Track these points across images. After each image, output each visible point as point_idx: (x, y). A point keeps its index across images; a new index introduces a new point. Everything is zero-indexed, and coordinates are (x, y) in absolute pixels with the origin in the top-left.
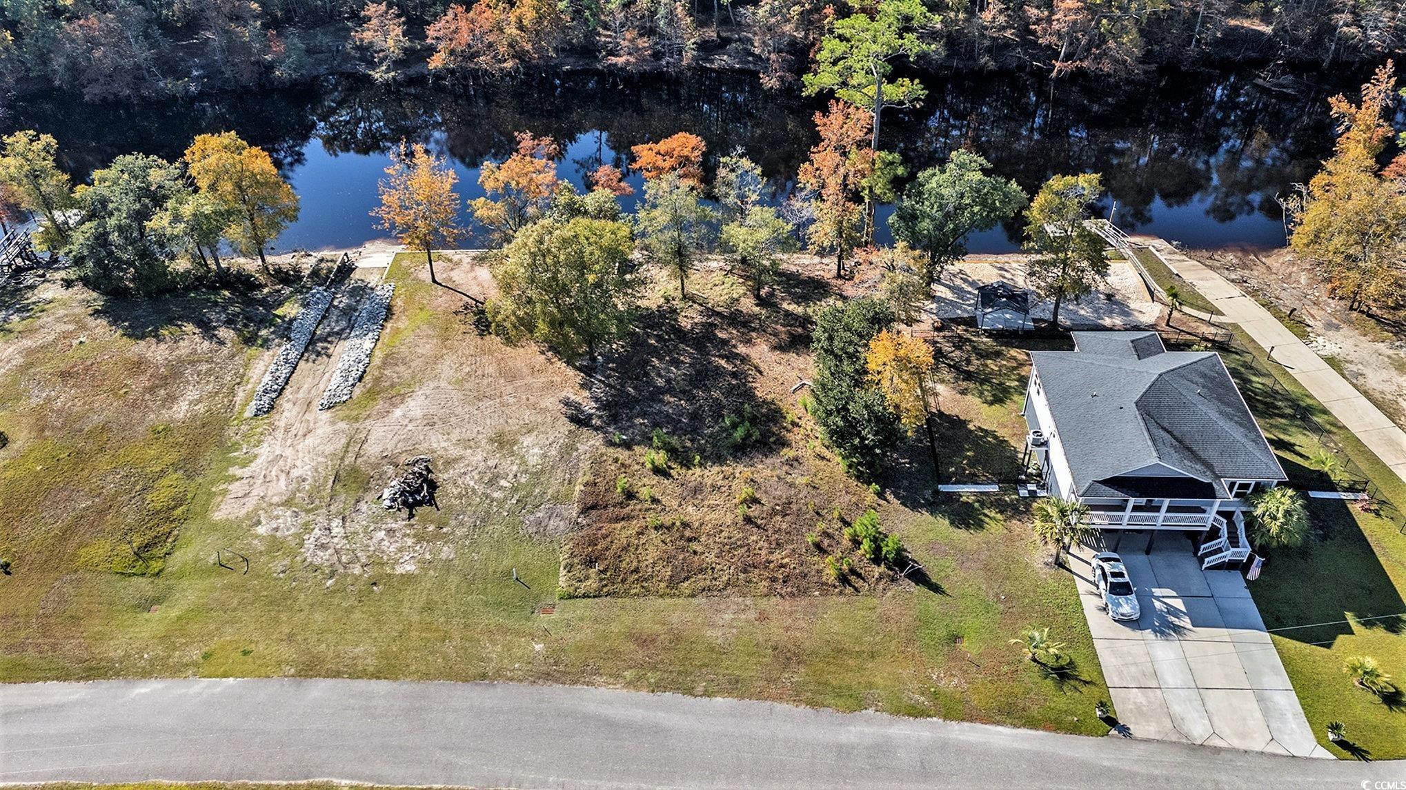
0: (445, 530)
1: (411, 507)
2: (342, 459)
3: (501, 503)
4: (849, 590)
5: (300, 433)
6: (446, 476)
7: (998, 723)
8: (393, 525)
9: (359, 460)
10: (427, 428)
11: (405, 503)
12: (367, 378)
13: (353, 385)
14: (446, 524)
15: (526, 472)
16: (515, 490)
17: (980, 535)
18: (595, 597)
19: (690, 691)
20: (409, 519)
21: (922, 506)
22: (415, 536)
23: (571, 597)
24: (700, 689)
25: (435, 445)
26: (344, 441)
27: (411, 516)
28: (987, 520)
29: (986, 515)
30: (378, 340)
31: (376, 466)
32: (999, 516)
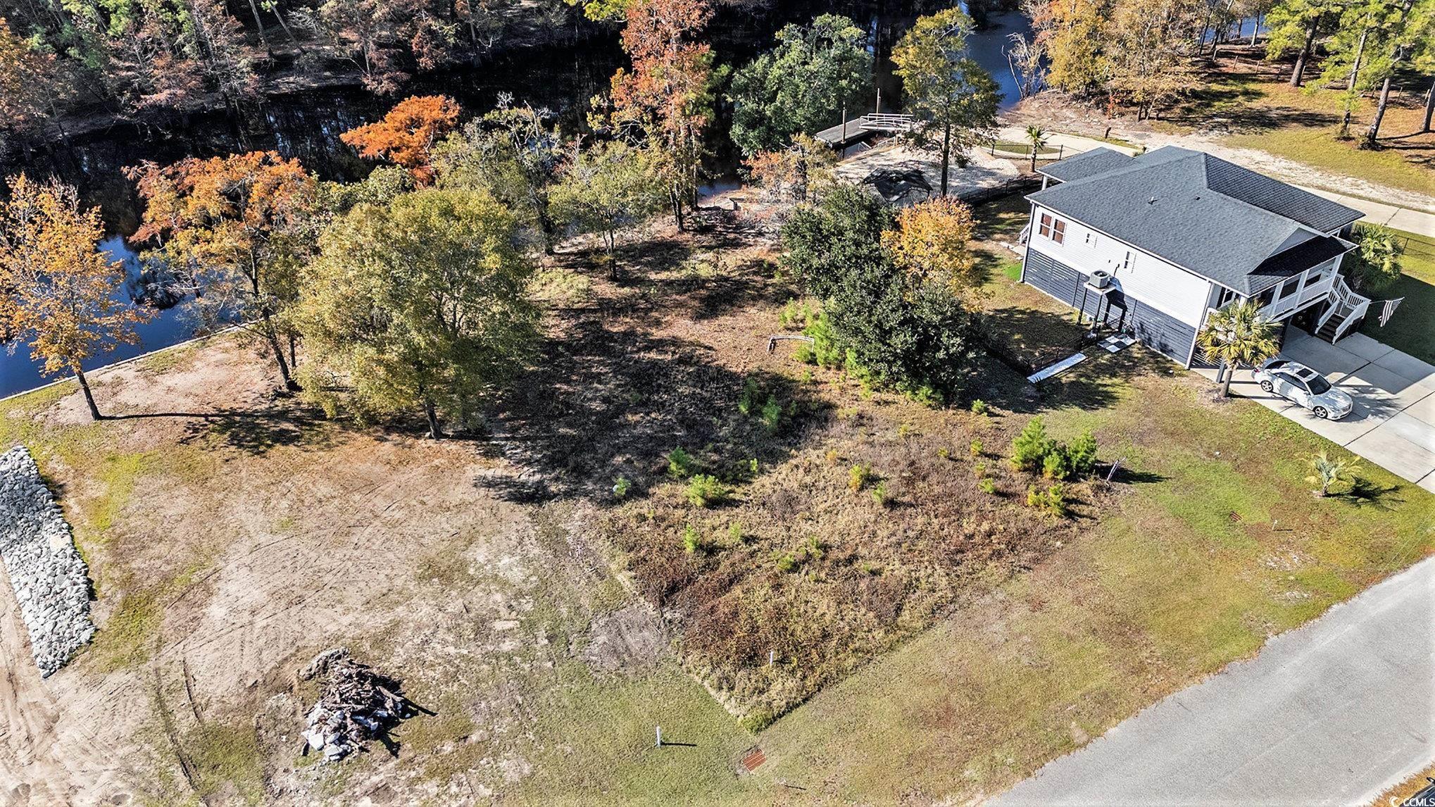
0: (474, 738)
1: (381, 734)
2: (169, 728)
3: (527, 651)
4: (1085, 522)
5: (36, 731)
6: (397, 661)
7: (1388, 574)
8: (375, 779)
9: (208, 716)
10: (294, 610)
11: (366, 733)
12: (103, 589)
13: (85, 610)
14: (469, 728)
15: (520, 594)
16: (529, 625)
17: (1121, 405)
18: (805, 700)
19: (1069, 745)
20: (395, 754)
21: (1038, 405)
22: (432, 774)
23: (771, 721)
24: (1078, 735)
25: (332, 628)
26: (145, 701)
27: (394, 749)
28: (1110, 389)
29: (1105, 385)
30: (70, 528)
31: (249, 707)
32: (1115, 380)
